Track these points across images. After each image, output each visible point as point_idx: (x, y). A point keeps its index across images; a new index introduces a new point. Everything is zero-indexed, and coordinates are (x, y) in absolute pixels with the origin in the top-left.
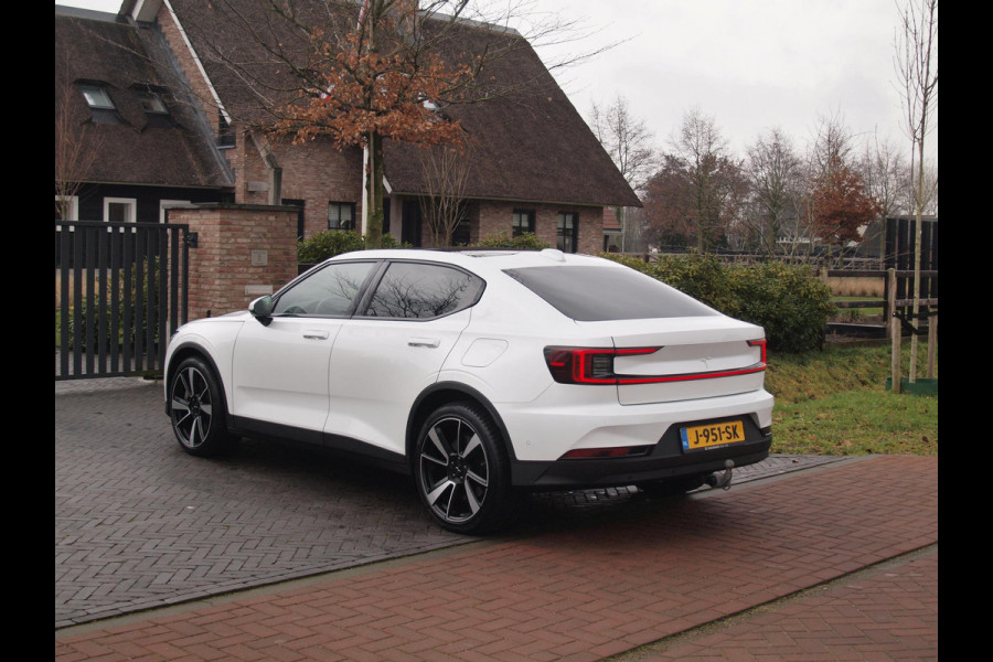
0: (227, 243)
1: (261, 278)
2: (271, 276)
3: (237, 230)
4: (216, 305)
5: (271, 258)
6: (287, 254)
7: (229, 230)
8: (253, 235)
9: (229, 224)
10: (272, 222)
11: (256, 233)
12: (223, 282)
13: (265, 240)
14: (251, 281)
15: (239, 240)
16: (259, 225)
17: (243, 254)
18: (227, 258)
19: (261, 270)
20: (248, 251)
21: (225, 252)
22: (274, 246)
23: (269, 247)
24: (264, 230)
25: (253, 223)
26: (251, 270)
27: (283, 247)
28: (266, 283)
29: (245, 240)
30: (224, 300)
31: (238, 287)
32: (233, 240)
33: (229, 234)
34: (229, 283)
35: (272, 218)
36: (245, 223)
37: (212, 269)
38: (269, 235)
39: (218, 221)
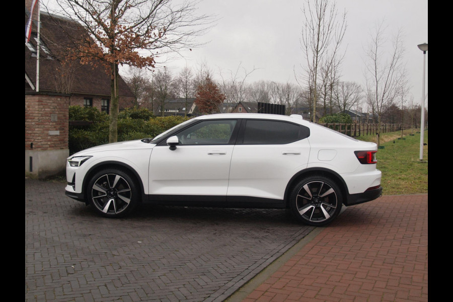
0: (41, 111)
1: (55, 127)
2: (58, 127)
3: (45, 105)
4: (36, 140)
5: (59, 118)
6: (65, 116)
7: (42, 104)
8: (52, 107)
9: (42, 102)
10: (59, 101)
11: (53, 106)
12: (40, 129)
13: (56, 110)
14: (51, 129)
15: (46, 110)
16: (54, 102)
17: (48, 116)
18: (41, 118)
19: (55, 123)
20: (49, 115)
21: (40, 115)
22: (60, 112)
23: (57, 112)
24: (56, 105)
25: (51, 101)
26: (51, 124)
27: (63, 113)
28: (57, 130)
29: (48, 110)
30: (40, 138)
31: (46, 132)
32: (43, 109)
33: (42, 107)
34: (42, 130)
35: (59, 99)
36: (48, 101)
37: (33, 123)
38: (58, 107)
39: (38, 100)
